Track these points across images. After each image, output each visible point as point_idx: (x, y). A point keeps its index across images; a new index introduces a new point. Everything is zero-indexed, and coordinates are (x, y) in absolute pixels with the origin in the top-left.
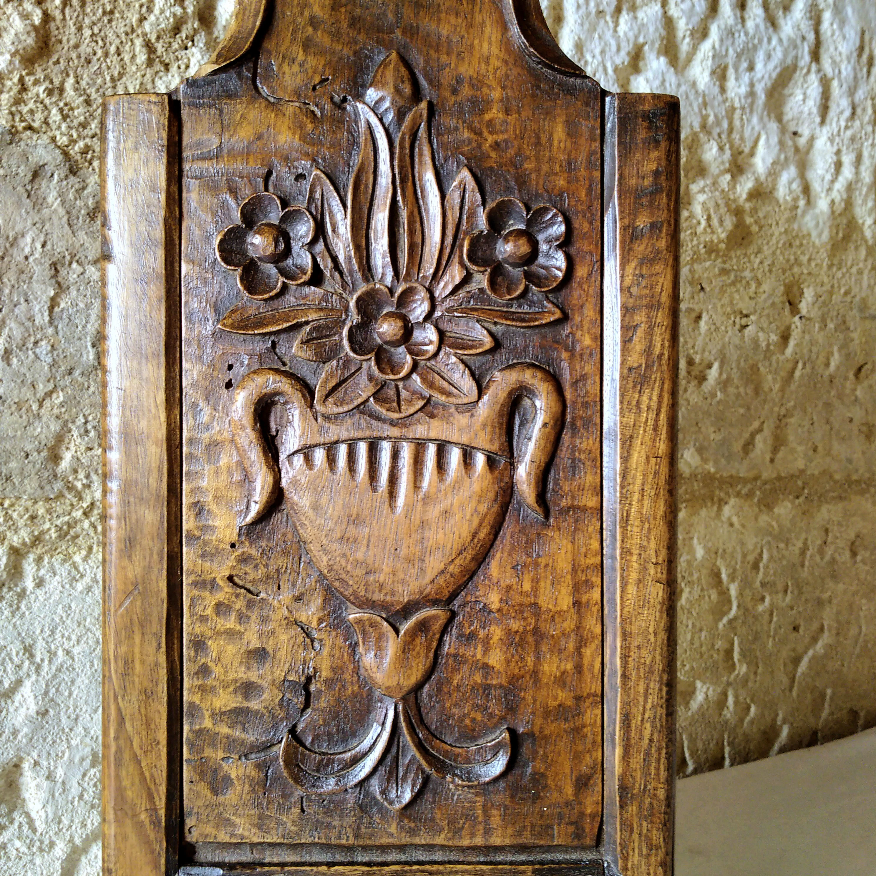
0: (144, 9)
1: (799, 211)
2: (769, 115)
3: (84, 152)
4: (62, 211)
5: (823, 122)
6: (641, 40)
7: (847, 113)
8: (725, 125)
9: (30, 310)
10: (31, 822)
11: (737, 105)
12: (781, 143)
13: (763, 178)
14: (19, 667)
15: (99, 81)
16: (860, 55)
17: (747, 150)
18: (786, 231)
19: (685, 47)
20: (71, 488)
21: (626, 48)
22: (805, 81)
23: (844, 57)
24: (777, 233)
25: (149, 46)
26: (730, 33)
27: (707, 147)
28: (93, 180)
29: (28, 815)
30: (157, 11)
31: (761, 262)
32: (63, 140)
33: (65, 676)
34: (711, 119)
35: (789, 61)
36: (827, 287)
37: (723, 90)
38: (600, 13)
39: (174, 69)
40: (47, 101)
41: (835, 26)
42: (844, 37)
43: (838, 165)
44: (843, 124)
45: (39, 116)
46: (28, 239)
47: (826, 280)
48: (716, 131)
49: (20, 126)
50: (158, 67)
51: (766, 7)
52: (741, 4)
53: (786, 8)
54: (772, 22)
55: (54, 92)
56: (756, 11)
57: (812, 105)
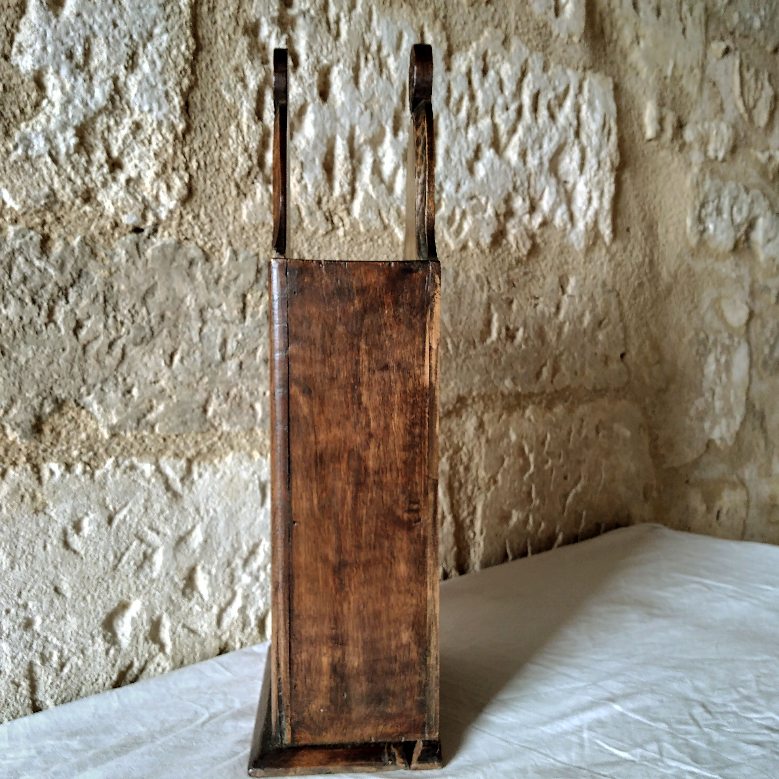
0: (234, 165)
1: (567, 231)
2: (551, 175)
3: (211, 248)
4: (203, 282)
5: (581, 174)
6: (480, 141)
7: (595, 167)
8: (526, 185)
9: (190, 335)
10: (201, 596)
11: (533, 171)
12: (558, 192)
13: (547, 214)
14: (194, 519)
15: (215, 208)
16: (603, 130)
17: (537, 197)
18: (560, 245)
19: (504, 139)
20: (213, 426)
21: (473, 147)
22: (571, 151)
23: (594, 132)
24: (554, 246)
25: (237, 186)
26: (529, 129)
27: (516, 200)
28: (216, 263)
29: (199, 592)
30: (240, 165)
31: (546, 265)
32: (201, 243)
33: (214, 523)
34: (518, 183)
35: (562, 141)
36: (583, 275)
37: (525, 163)
38: (458, 128)
39: (249, 196)
40: (193, 223)
41: (589, 114)
42: (594, 120)
43: (590, 200)
44: (593, 174)
45: (190, 232)
46: (188, 298)
47: (582, 271)
48: (520, 190)
49: (182, 238)
50: (242, 196)
51: (549, 108)
52: (535, 108)
53: (560, 105)
54: (552, 117)
55: (196, 217)
56: (543, 112)
57: (575, 164)
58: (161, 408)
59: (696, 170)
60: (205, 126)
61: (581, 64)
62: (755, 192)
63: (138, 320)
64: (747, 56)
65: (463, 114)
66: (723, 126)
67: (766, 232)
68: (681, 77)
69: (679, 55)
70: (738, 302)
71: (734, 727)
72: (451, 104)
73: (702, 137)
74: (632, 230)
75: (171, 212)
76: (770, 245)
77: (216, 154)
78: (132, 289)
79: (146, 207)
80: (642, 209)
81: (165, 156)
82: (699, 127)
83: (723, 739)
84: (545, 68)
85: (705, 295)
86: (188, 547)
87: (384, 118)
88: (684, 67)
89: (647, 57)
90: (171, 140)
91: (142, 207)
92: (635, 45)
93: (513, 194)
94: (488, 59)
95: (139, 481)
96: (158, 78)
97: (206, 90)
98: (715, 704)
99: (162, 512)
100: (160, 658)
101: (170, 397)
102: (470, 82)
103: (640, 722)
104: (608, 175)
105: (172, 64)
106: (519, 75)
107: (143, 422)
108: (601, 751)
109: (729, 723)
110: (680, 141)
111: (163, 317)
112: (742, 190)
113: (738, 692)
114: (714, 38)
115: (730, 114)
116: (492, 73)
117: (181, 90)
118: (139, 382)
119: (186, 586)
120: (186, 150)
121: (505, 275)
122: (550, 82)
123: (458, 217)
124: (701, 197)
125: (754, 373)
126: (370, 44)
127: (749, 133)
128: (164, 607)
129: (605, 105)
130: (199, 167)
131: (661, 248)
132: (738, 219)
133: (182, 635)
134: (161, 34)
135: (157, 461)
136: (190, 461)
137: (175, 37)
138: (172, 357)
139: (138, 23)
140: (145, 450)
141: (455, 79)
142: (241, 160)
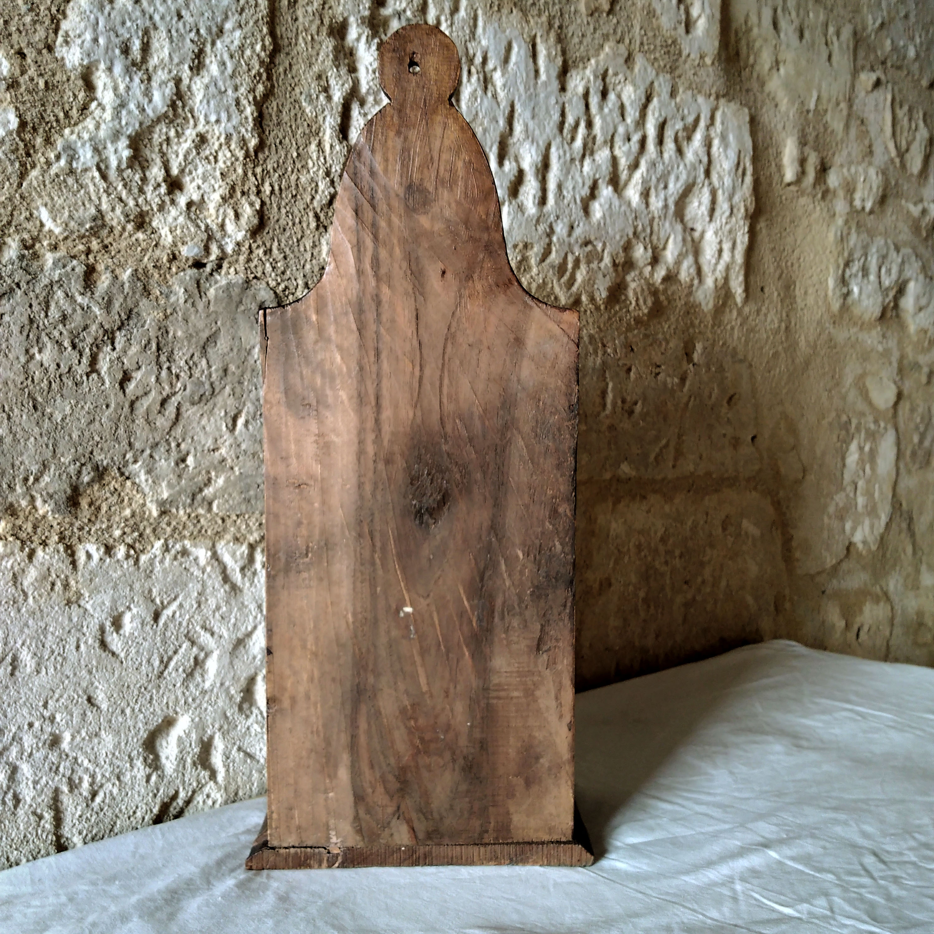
0: (313, 192)
1: (694, 288)
2: (676, 220)
3: (284, 291)
5: (711, 220)
6: (597, 176)
7: (728, 213)
8: (648, 231)
9: (257, 394)
11: (656, 215)
12: (684, 240)
13: (671, 267)
14: (256, 617)
15: (290, 242)
16: (737, 169)
17: (661, 246)
18: (686, 304)
19: (624, 176)
21: (589, 183)
22: (700, 193)
23: (726, 172)
24: (679, 305)
25: (317, 217)
26: (653, 164)
27: (636, 247)
29: (259, 708)
30: (320, 192)
31: (669, 327)
32: (273, 284)
34: (640, 228)
35: (691, 181)
36: (711, 341)
37: (647, 205)
38: (572, 160)
39: (330, 229)
40: (264, 259)
41: (721, 150)
42: (727, 157)
43: (720, 251)
44: (724, 221)
45: (260, 269)
47: (710, 336)
48: (643, 235)
49: (251, 277)
50: (322, 229)
51: (676, 140)
52: (660, 141)
53: (689, 138)
54: (680, 151)
55: (267, 252)
56: (670, 146)
57: (704, 209)
58: (221, 481)
59: (840, 221)
60: (281, 143)
61: (713, 91)
62: (906, 250)
63: (197, 374)
64: (900, 91)
65: (578, 143)
66: (872, 172)
67: (918, 298)
68: (826, 111)
69: (824, 85)
70: (885, 380)
71: (915, 880)
72: (565, 131)
73: (848, 183)
74: (766, 290)
75: (238, 244)
76: (922, 314)
77: (293, 177)
78: (191, 335)
79: (210, 238)
80: (779, 266)
81: (234, 177)
82: (845, 170)
83: (903, 893)
84: (673, 94)
85: (847, 370)
86: (247, 652)
87: (489, 143)
88: (829, 100)
89: (787, 85)
90: (241, 159)
91: (205, 236)
92: (774, 71)
93: (634, 241)
94: (608, 80)
95: (192, 570)
96: (228, 82)
97: (283, 100)
98: (888, 852)
99: (218, 608)
100: (210, 787)
101: (232, 468)
102: (587, 106)
103: (802, 872)
104: (742, 223)
105: (245, 67)
106: (643, 100)
107: (199, 497)
108: (759, 906)
109: (908, 874)
110: (823, 188)
111: (225, 371)
112: (892, 247)
113: (914, 838)
114: (863, 68)
115: (880, 158)
116: (612, 96)
117: (255, 98)
118: (195, 449)
119: (243, 700)
120: (259, 170)
121: (622, 337)
122: (678, 110)
123: (570, 266)
124: (846, 254)
125: (902, 466)
126: (474, 55)
127: (900, 182)
128: (217, 726)
129: (740, 140)
130: (272, 192)
131: (800, 313)
132: (887, 282)
133: (237, 760)
134: (234, 29)
135: (214, 546)
136: (252, 548)
137: (249, 34)
138: (235, 420)
139: (206, 14)
140: (200, 531)
141: (570, 101)
142: (321, 186)
